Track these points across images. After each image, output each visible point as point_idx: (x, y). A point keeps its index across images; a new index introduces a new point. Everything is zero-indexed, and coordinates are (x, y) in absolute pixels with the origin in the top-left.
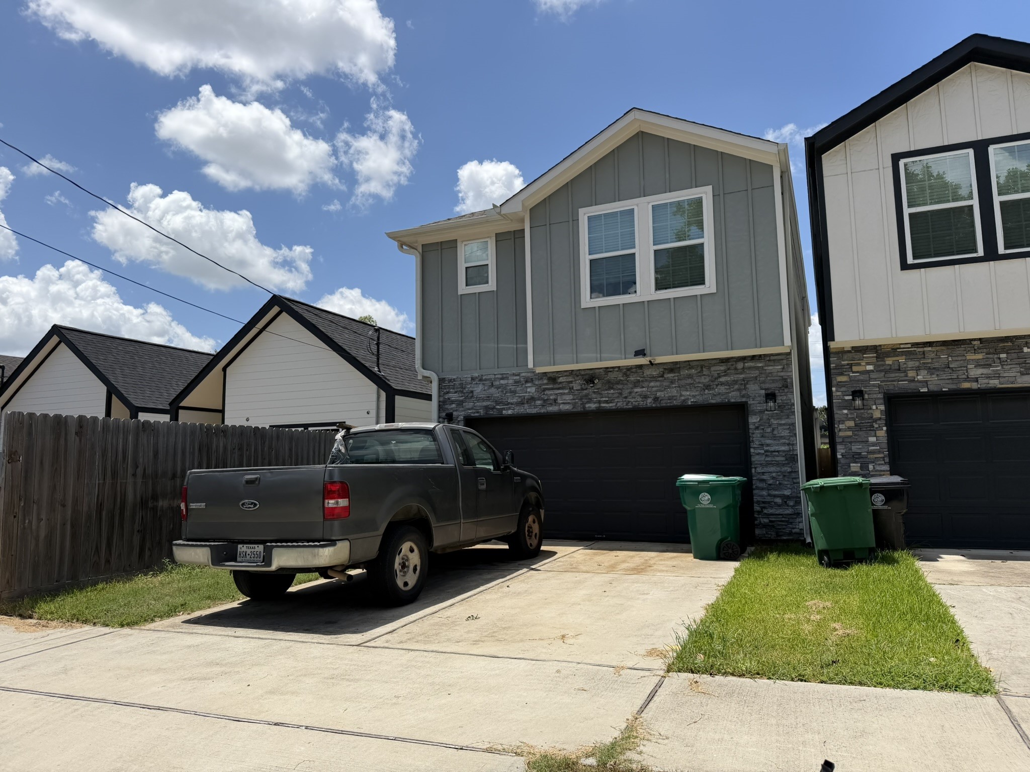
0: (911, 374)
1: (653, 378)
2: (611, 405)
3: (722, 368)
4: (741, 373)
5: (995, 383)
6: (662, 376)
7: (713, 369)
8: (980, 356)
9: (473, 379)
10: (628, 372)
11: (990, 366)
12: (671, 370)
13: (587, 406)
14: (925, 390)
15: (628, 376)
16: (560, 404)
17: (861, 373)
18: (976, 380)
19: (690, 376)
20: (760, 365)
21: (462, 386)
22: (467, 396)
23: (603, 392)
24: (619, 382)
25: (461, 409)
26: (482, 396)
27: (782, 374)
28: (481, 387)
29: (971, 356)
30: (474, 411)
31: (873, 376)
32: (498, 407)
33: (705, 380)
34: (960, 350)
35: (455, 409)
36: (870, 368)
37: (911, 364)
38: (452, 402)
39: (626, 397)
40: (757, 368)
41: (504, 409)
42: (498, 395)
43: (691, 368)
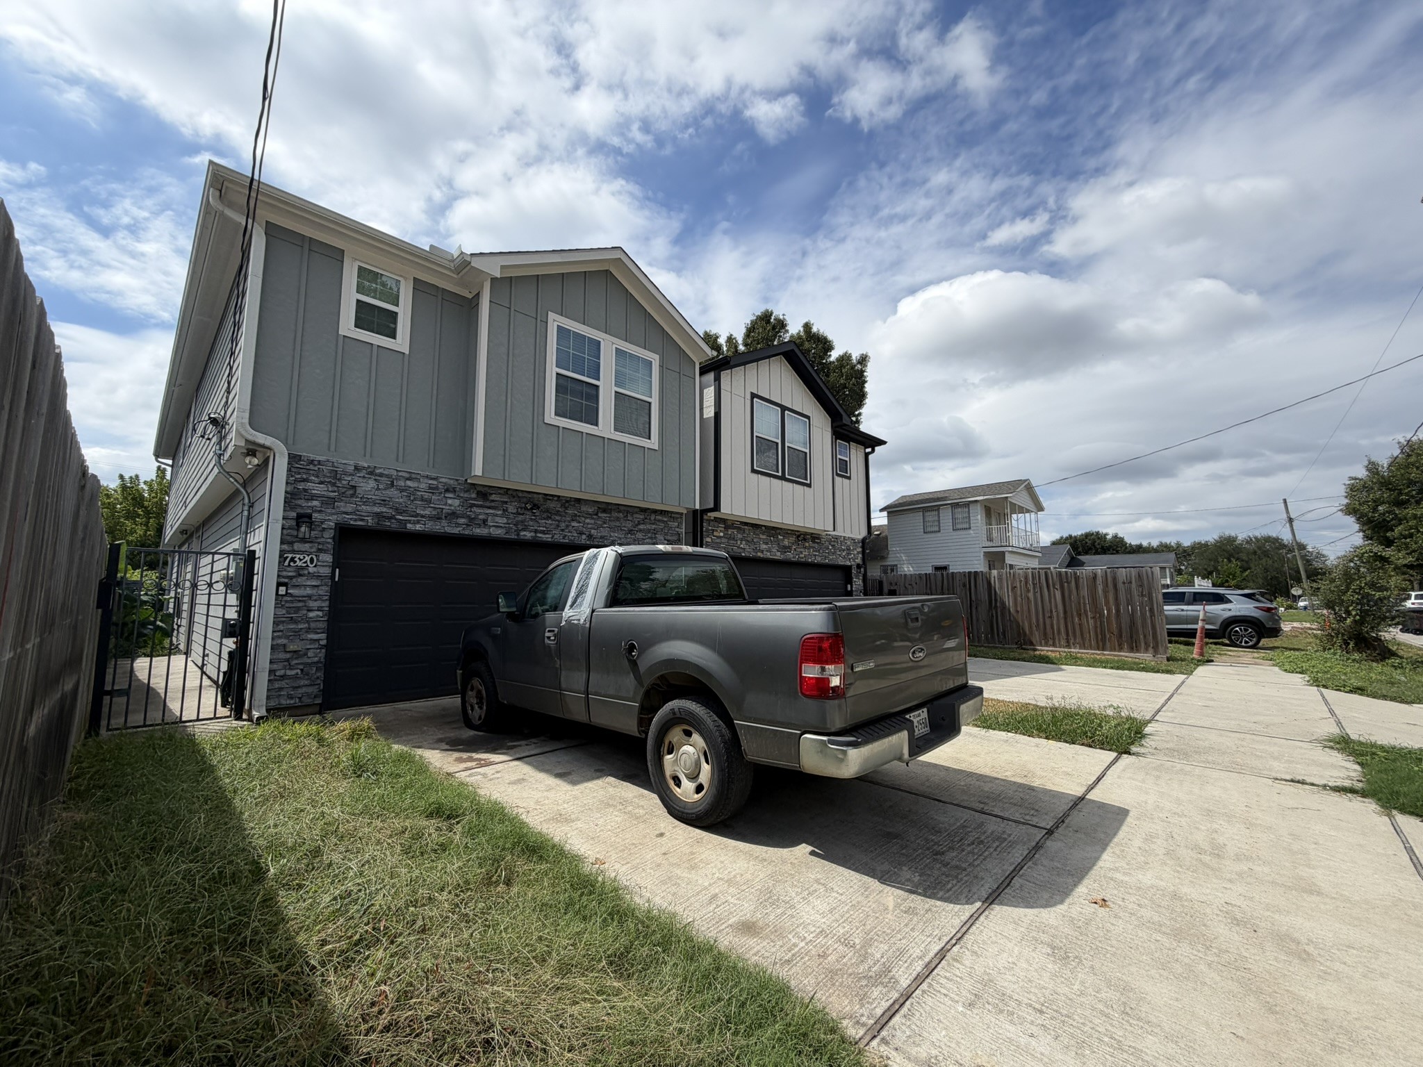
0: (739, 543)
1: (590, 515)
2: (547, 536)
3: (641, 517)
4: (653, 524)
5: (768, 555)
6: (597, 515)
7: (635, 516)
8: (764, 537)
9: (357, 468)
10: (567, 504)
11: (767, 544)
12: (604, 511)
13: (522, 533)
14: (743, 554)
15: (566, 508)
16: (490, 526)
17: (717, 537)
18: (762, 552)
19: (618, 519)
20: (665, 519)
21: (336, 475)
22: (343, 493)
23: (540, 521)
24: (558, 513)
25: (329, 511)
26: (373, 497)
27: (677, 529)
28: (372, 484)
29: (761, 536)
30: (354, 517)
31: (723, 540)
32: (401, 518)
33: (629, 525)
34: (758, 531)
35: (319, 509)
36: (722, 534)
37: (740, 536)
38: (313, 497)
39: (563, 530)
40: (663, 521)
41: (409, 521)
42: (401, 500)
43: (620, 512)
